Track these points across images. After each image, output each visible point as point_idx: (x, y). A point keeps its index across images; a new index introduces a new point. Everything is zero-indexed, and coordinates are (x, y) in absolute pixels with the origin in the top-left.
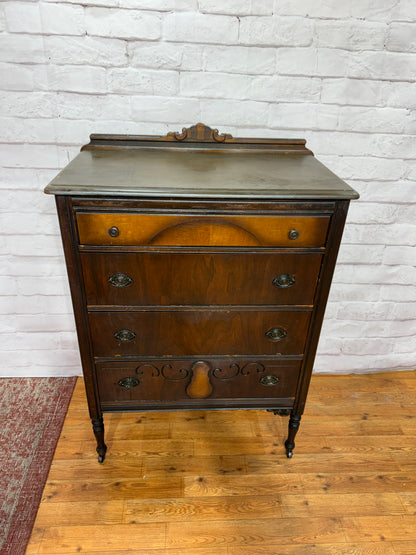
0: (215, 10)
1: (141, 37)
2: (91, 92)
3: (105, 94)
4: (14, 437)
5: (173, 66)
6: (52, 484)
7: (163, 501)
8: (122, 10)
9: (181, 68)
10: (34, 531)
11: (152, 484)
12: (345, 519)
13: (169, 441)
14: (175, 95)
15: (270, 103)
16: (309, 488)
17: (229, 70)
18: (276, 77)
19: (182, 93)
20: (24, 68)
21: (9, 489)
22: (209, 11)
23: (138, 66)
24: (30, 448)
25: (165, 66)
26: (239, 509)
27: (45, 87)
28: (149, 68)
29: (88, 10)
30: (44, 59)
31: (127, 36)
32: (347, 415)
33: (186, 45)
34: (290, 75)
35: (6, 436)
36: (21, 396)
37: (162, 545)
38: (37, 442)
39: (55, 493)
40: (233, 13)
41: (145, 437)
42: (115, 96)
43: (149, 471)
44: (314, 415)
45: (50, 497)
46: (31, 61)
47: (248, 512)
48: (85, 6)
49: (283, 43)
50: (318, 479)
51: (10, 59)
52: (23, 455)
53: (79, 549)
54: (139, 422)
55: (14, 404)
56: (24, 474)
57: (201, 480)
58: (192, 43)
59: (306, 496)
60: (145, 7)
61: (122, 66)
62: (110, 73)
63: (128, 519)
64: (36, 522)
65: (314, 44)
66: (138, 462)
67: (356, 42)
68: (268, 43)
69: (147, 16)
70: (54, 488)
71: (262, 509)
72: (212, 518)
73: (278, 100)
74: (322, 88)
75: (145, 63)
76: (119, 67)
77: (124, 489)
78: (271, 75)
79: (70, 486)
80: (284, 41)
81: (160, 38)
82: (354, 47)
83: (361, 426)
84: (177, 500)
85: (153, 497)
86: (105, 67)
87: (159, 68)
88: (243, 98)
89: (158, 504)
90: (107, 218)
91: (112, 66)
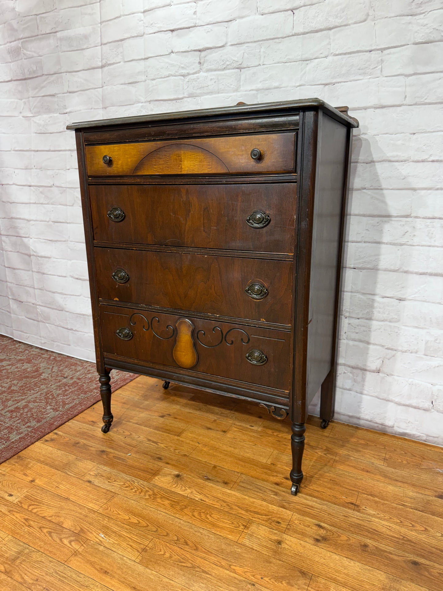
0: (271, 10)
1: (211, 46)
2: (172, 97)
3: (182, 99)
4: (60, 398)
5: (235, 65)
6: (56, 434)
7: (128, 478)
8: (198, 28)
9: (242, 66)
10: (16, 457)
11: (130, 462)
12: (320, 580)
13: (176, 437)
14: (237, 90)
15: (326, 85)
16: (295, 531)
17: (284, 60)
18: (330, 58)
19: (241, 89)
20: (130, 87)
21: (26, 426)
22: (266, 12)
23: (208, 71)
24: (63, 407)
25: (229, 67)
26: (196, 514)
27: (143, 99)
28: (215, 70)
29: (175, 33)
30: (144, 78)
31: (200, 47)
32: (414, 485)
33: (246, 45)
34: (345, 54)
35: (55, 396)
36: (90, 376)
37: (96, 508)
38: (70, 405)
39: (52, 440)
40: (288, 8)
41: (157, 428)
42: (190, 99)
43: (137, 452)
44: (363, 470)
45: (47, 441)
46: (135, 80)
47: (202, 520)
48: (172, 31)
49: (337, 24)
50: (315, 528)
51: (122, 82)
52: (55, 410)
53: (32, 481)
54: (162, 417)
55: (79, 379)
56: (44, 421)
57: (178, 476)
58: (252, 42)
59: (285, 536)
60: (215, 21)
61: (195, 73)
62: (187, 80)
63: (88, 478)
64: (23, 452)
65: (370, 18)
66: (134, 443)
67: (420, 5)
68: (322, 27)
69: (216, 28)
70: (55, 436)
71: (221, 524)
72: (161, 509)
73: (334, 81)
74: (382, 61)
75: (213, 67)
76: (193, 74)
77: (105, 456)
78: (326, 57)
79: (68, 439)
80: (338, 22)
81: (226, 44)
82: (419, 10)
83: (428, 502)
84: (141, 482)
85: (123, 472)
86: (183, 76)
87: (224, 69)
88: (298, 84)
89: (122, 478)
90: (105, 148)
91: (189, 74)
